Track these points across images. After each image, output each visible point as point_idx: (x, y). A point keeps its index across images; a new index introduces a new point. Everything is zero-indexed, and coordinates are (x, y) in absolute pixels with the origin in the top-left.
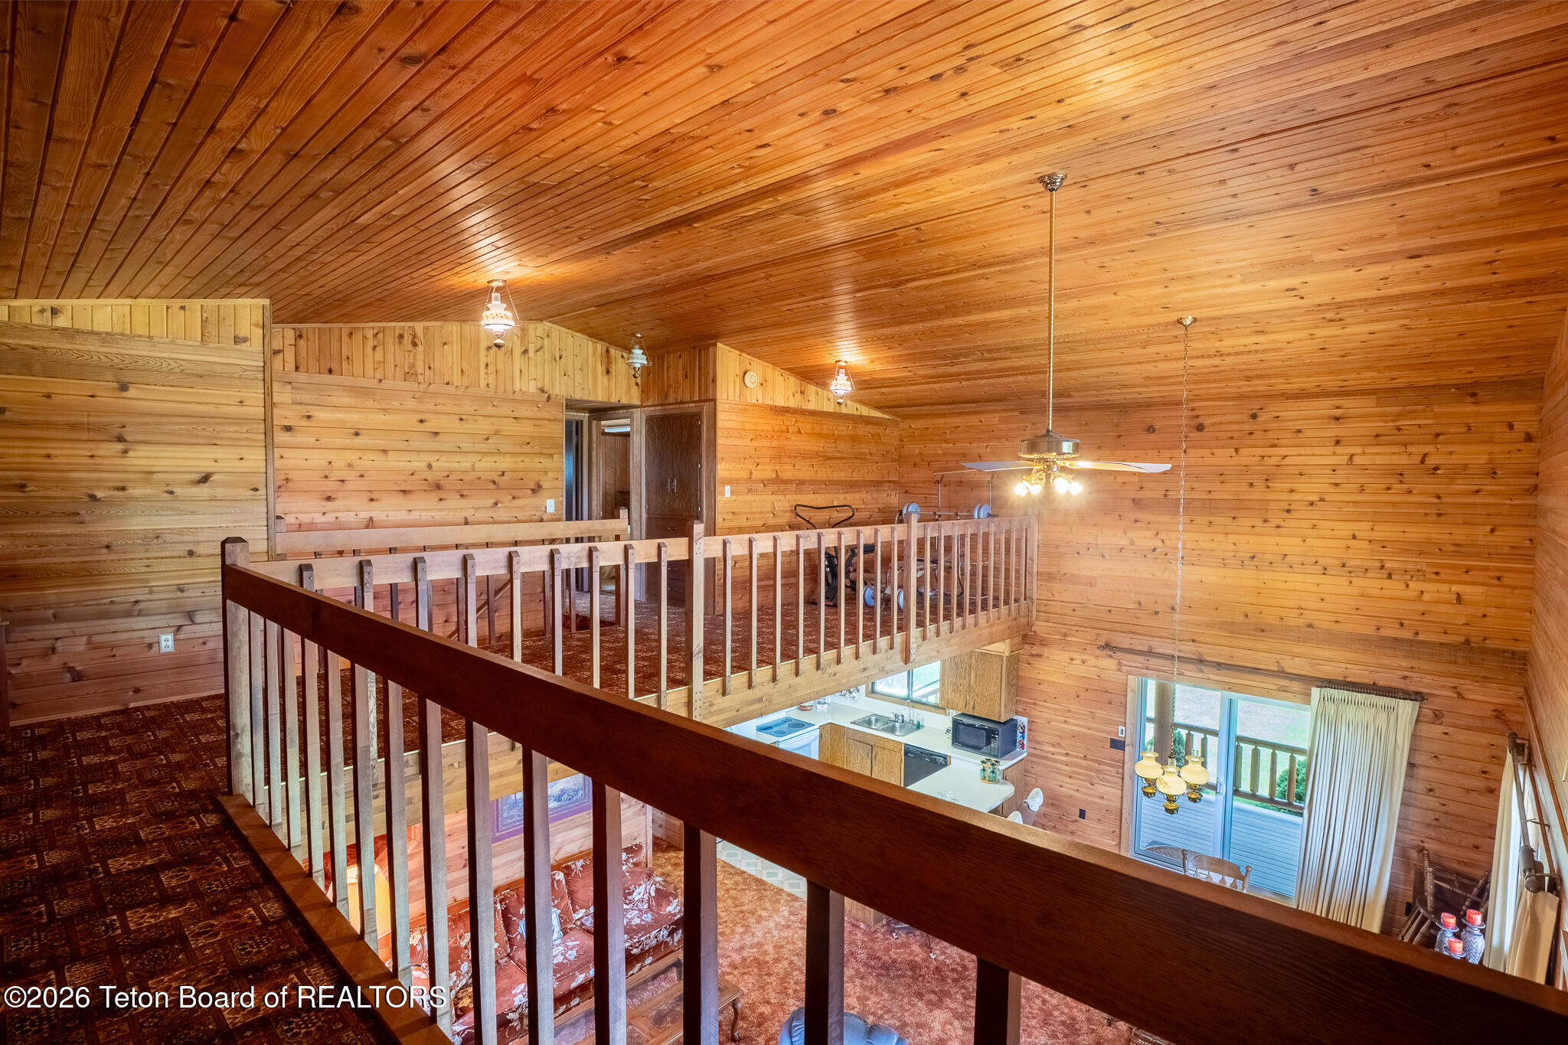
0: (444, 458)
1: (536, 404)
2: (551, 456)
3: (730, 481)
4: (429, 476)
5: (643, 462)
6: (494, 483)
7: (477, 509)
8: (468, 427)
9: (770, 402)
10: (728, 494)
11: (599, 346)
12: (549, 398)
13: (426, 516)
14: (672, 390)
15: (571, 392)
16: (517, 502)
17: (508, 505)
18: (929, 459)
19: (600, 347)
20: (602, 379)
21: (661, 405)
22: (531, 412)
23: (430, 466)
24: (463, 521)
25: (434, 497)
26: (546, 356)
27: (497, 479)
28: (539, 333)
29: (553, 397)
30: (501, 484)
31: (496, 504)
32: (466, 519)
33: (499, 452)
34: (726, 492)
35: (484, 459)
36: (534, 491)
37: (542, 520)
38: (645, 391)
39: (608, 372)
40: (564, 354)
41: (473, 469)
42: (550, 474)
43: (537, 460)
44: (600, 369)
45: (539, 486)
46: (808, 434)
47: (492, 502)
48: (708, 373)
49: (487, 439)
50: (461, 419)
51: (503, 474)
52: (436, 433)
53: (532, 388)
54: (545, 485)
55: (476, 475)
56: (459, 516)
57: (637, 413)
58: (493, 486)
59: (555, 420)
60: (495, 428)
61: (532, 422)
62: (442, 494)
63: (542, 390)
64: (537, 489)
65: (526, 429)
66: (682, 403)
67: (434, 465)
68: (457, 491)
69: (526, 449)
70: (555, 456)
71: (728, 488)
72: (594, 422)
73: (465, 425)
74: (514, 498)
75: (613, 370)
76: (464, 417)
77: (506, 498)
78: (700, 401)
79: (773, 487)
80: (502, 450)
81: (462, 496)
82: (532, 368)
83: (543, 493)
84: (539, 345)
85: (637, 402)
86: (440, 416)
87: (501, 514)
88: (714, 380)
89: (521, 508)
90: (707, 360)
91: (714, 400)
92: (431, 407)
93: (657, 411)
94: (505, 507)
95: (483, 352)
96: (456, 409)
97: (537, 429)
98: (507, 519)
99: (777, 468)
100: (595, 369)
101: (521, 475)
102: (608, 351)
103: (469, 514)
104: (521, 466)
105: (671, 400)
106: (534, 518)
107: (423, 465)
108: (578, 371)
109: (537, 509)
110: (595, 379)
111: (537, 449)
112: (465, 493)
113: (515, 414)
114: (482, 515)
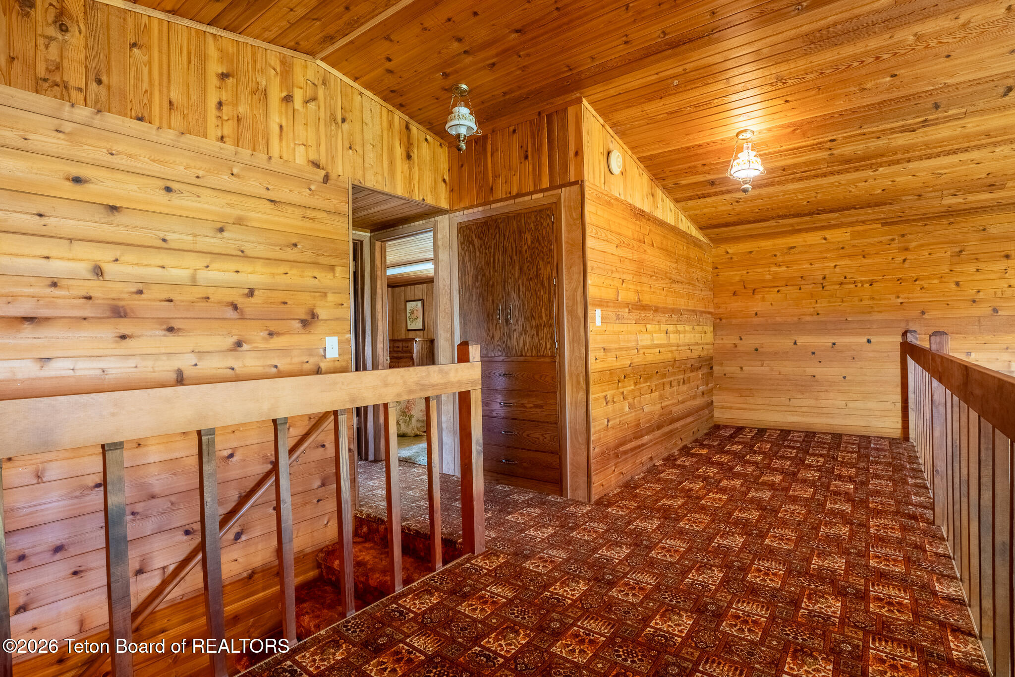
0: (129, 256)
1: (308, 183)
2: (332, 268)
3: (601, 303)
4: (95, 287)
5: (456, 286)
6: (235, 307)
7: (202, 354)
8: (184, 202)
9: (630, 201)
10: (599, 322)
11: (397, 119)
12: (326, 178)
13: (87, 369)
14: (500, 181)
15: (359, 176)
16: (277, 342)
17: (262, 345)
18: (754, 286)
19: (399, 117)
20: (400, 165)
21: (482, 205)
22: (299, 195)
23: (98, 272)
24: (173, 376)
25: (107, 332)
26: (322, 115)
27: (240, 301)
28: (310, 75)
29: (333, 176)
30: (248, 312)
31: (239, 344)
32: (180, 372)
33: (243, 255)
34: (597, 316)
35: (214, 266)
36: (305, 323)
37: (318, 371)
38: (455, 189)
39: (409, 157)
40: (349, 117)
41: (194, 278)
42: (331, 297)
43: (310, 272)
44: (399, 151)
45: (314, 316)
46: (658, 248)
47: (231, 341)
48: (566, 145)
49: (221, 230)
50: (168, 189)
51: (251, 293)
52: (114, 209)
53: (300, 157)
54: (322, 313)
55: (199, 292)
56: (166, 368)
57: (443, 221)
58: (230, 313)
59: (337, 213)
60: (237, 212)
61: (301, 212)
62: (125, 327)
63: (316, 165)
64: (309, 320)
65: (290, 221)
66: (519, 195)
67: (108, 268)
68: (160, 321)
69: (292, 254)
70: (338, 269)
71: (598, 312)
72: (378, 244)
73: (175, 200)
74: (271, 334)
75: (415, 154)
76: (174, 186)
77: (256, 335)
78: (552, 187)
79: (636, 314)
80: (249, 252)
81: (171, 330)
82: (300, 128)
83: (320, 327)
84: (310, 94)
85: (444, 204)
86: (120, 176)
87: (249, 362)
88: (578, 153)
89: (285, 351)
90: (564, 127)
91: (580, 183)
92: (101, 156)
93: (476, 214)
94: (256, 350)
95: (213, 81)
96: (156, 169)
97: (308, 224)
98: (259, 370)
99: (639, 288)
100: (391, 149)
101: (281, 296)
102: (407, 128)
103: (186, 363)
104: (282, 280)
105: (500, 193)
106: (307, 367)
107: (82, 268)
108: (368, 147)
109: (310, 352)
110: (392, 163)
111: (308, 256)
112: (176, 324)
113: (272, 195)
114: (214, 365)
